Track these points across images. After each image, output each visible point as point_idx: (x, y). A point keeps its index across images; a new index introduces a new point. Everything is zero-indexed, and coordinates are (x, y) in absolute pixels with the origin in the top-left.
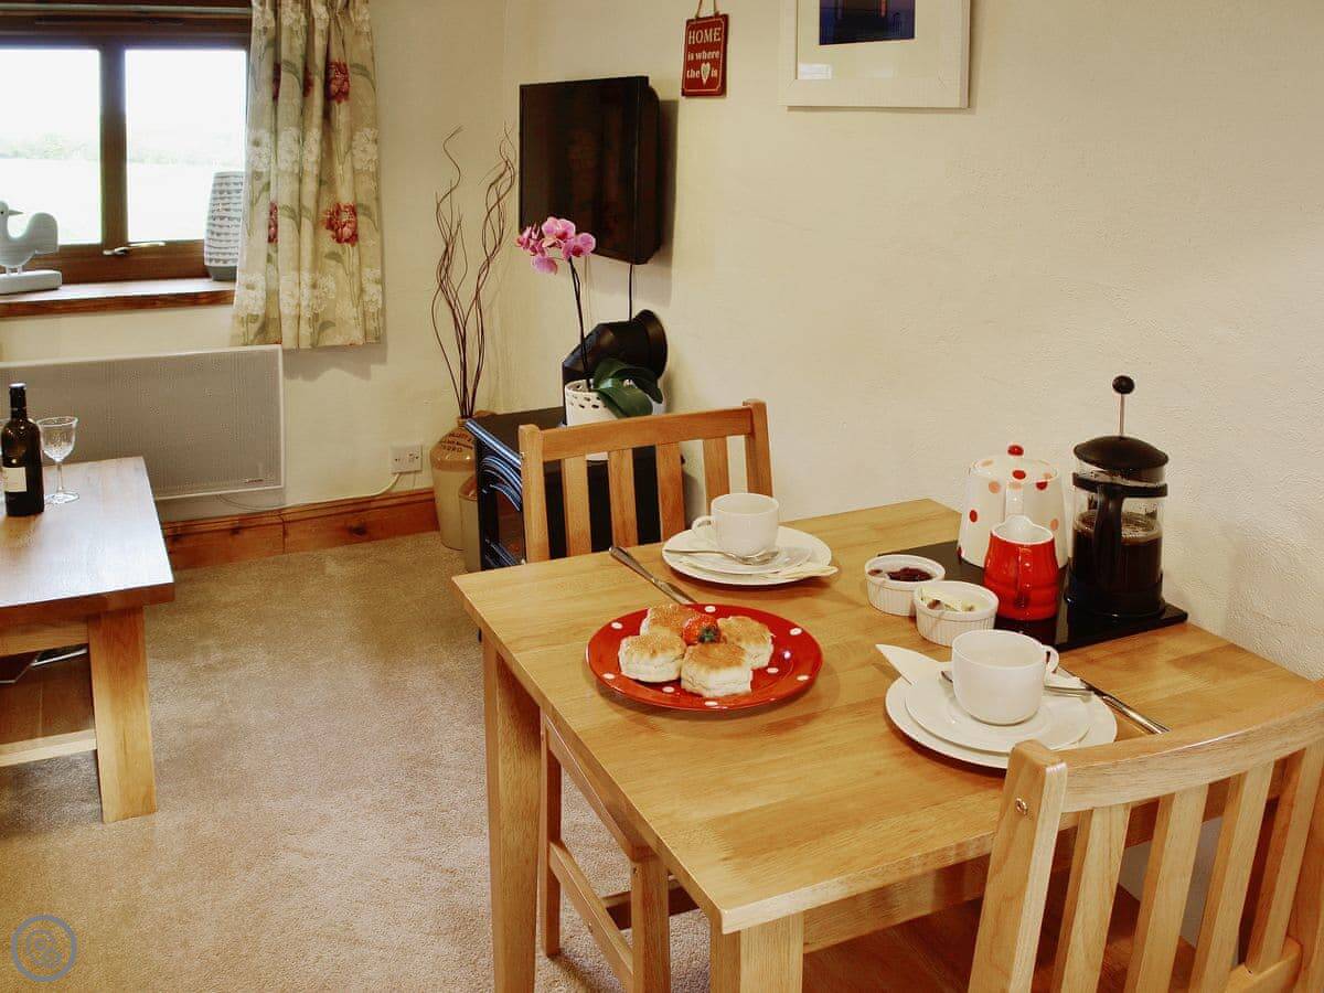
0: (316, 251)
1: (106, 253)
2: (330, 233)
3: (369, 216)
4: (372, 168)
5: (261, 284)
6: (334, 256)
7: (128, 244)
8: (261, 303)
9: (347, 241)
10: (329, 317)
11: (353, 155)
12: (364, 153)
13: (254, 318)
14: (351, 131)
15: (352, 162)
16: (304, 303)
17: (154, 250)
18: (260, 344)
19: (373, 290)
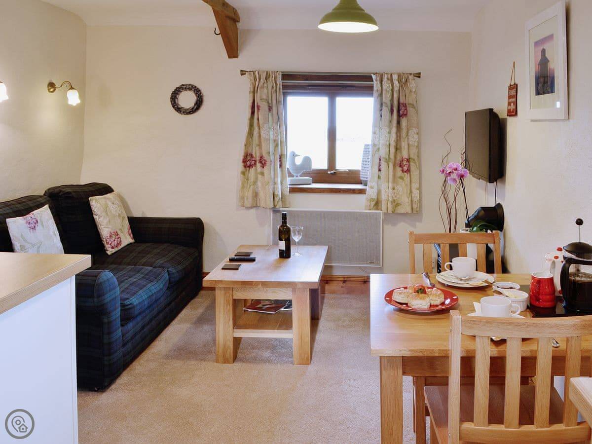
0: (394, 175)
1: (329, 172)
2: (400, 169)
3: (415, 163)
4: (416, 144)
5: (376, 187)
6: (402, 178)
7: (336, 170)
8: (376, 194)
9: (405, 172)
10: (399, 202)
11: (408, 139)
12: (413, 138)
13: (373, 200)
14: (408, 129)
15: (408, 141)
16: (389, 195)
17: (345, 172)
18: (375, 210)
19: (416, 193)
